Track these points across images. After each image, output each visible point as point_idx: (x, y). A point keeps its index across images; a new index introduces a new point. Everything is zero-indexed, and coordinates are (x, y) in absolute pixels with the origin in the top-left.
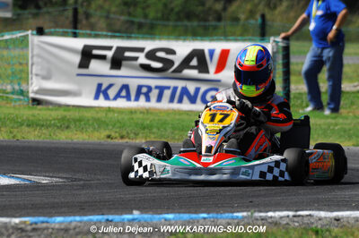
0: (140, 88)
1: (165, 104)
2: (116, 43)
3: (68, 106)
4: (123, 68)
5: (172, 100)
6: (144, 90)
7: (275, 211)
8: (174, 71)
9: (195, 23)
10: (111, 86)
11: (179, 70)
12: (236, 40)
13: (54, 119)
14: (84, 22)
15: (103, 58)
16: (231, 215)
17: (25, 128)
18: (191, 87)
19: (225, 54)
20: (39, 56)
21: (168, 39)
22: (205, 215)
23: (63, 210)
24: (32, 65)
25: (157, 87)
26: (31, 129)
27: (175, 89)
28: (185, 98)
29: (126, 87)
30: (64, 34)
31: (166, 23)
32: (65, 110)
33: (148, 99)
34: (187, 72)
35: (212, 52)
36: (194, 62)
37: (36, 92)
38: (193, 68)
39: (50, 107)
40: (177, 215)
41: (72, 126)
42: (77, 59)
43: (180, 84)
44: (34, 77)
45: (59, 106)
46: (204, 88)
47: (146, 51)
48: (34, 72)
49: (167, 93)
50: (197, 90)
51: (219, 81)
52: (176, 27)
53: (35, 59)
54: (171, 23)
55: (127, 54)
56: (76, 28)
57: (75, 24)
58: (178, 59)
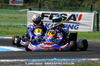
2: (51, 12)
7: (93, 58)
8: (67, 20)
9: (73, 7)
10: (49, 24)
11: (68, 20)
12: (84, 12)
14: (43, 7)
16: (81, 59)
18: (71, 25)
19: (81, 16)
20: (30, 16)
21: (65, 11)
22: (74, 59)
23: (35, 57)
24: (28, 18)
28: (70, 28)
30: (37, 10)
31: (65, 7)
34: (70, 21)
35: (77, 15)
36: (72, 18)
37: (29, 26)
40: (66, 59)
43: (68, 24)
44: (28, 22)
46: (75, 25)
48: (28, 20)
50: (73, 25)
51: (79, 23)
52: (67, 8)
53: (29, 17)
54: (66, 7)
56: (40, 9)
57: (40, 7)
58: (68, 17)
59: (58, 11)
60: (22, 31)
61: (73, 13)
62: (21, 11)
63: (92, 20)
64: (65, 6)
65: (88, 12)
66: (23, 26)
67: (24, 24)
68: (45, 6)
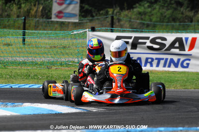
0: (147, 59)
1: (161, 68)
6: (150, 60)
8: (166, 50)
11: (169, 49)
14: (117, 24)
18: (175, 58)
21: (163, 32)
25: (156, 59)
27: (167, 59)
28: (172, 65)
29: (139, 59)
30: (106, 31)
33: (152, 66)
34: (173, 50)
36: (177, 45)
43: (169, 57)
47: (150, 39)
49: (162, 62)
50: (179, 60)
51: (191, 55)
55: (140, 41)
56: (113, 27)
57: (112, 25)
58: (168, 43)
59: (149, 32)
64: (163, 22)
68: (122, 23)
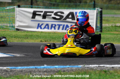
0: (52, 25)
1: (60, 31)
2: (44, 10)
3: (28, 31)
4: (46, 18)
5: (63, 29)
6: (54, 26)
8: (64, 19)
10: (42, 24)
11: (65, 19)
13: (23, 35)
14: (35, 3)
15: (40, 15)
17: (13, 38)
18: (69, 25)
20: (18, 14)
24: (16, 17)
25: (58, 25)
26: (15, 39)
27: (64, 25)
29: (47, 25)
32: (27, 33)
33: (55, 29)
34: (68, 20)
35: (76, 13)
37: (18, 27)
38: (70, 18)
39: (22, 31)
41: (29, 37)
42: (31, 15)
43: (66, 24)
44: (17, 21)
45: (25, 31)
47: (54, 12)
48: (17, 20)
49: (61, 27)
53: (17, 15)
55: (48, 14)
57: (32, 4)
58: (65, 15)
59: (54, 8)
60: (9, 33)
61: (71, 11)
62: (8, 8)
63: (94, 19)
65: (90, 9)
66: (10, 27)
67: (11, 25)
68: (38, 3)
